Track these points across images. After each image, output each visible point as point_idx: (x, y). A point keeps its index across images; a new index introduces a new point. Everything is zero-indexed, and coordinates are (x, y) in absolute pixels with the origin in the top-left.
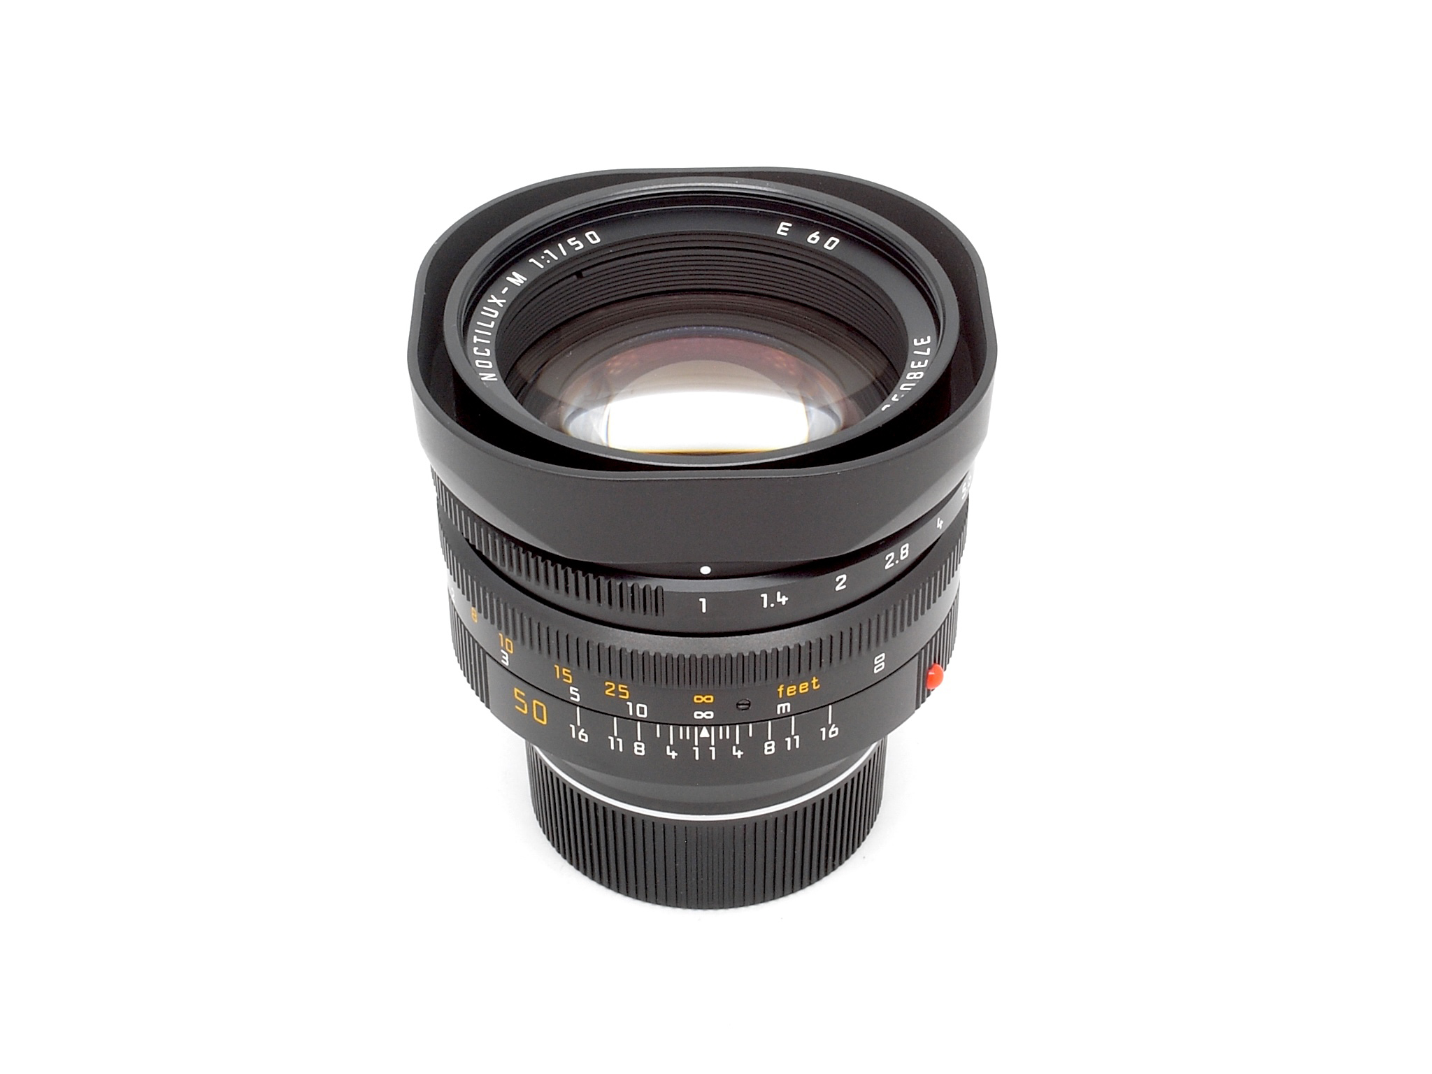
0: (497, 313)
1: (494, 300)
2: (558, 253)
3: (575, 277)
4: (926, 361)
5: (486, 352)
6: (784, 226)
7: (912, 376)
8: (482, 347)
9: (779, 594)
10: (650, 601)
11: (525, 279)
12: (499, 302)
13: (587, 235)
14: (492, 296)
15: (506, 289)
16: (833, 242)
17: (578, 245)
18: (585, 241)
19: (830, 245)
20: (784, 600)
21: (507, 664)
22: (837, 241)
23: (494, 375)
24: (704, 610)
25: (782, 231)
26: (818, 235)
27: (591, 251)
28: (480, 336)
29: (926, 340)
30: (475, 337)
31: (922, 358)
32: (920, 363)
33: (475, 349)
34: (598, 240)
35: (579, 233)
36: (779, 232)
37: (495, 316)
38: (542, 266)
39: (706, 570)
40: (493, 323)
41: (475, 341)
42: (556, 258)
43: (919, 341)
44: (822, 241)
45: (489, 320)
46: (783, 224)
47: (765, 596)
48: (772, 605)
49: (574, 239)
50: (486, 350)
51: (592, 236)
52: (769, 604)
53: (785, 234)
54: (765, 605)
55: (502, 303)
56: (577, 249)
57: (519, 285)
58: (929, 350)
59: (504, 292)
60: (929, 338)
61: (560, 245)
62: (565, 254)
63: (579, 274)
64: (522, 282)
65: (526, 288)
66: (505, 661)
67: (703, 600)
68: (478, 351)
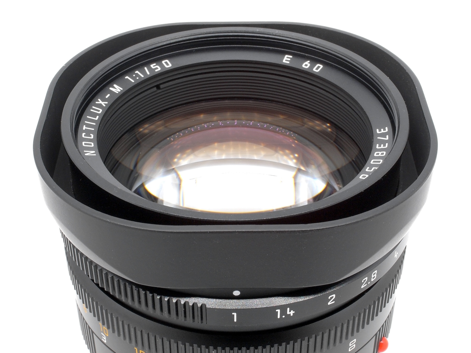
0: (101, 110)
1: (100, 102)
2: (144, 73)
3: (155, 89)
4: (387, 144)
5: (91, 136)
6: (287, 58)
7: (378, 154)
8: (88, 133)
9: (288, 309)
10: (197, 313)
11: (122, 89)
12: (103, 103)
13: (163, 62)
14: (99, 100)
15: (109, 95)
16: (319, 67)
17: (157, 68)
18: (162, 66)
19: (317, 69)
20: (292, 313)
21: (105, 342)
22: (321, 66)
23: (94, 152)
24: (235, 320)
25: (286, 60)
26: (309, 63)
27: (165, 73)
28: (88, 125)
29: (385, 130)
30: (84, 126)
31: (384, 142)
32: (382, 145)
33: (84, 134)
34: (170, 65)
35: (158, 61)
36: (284, 61)
37: (100, 112)
38: (133, 81)
39: (237, 293)
40: (98, 117)
41: (84, 129)
42: (143, 76)
43: (380, 131)
44: (312, 67)
45: (95, 115)
46: (286, 56)
47: (279, 311)
48: (284, 317)
49: (155, 64)
50: (91, 134)
51: (166, 63)
52: (281, 315)
53: (288, 62)
54: (279, 317)
55: (105, 104)
56: (156, 71)
57: (117, 92)
58: (387, 136)
59: (107, 97)
60: (387, 128)
61: (146, 68)
62: (148, 73)
63: (158, 87)
64: (120, 91)
65: (123, 95)
66: (104, 340)
67: (235, 314)
68: (85, 135)
